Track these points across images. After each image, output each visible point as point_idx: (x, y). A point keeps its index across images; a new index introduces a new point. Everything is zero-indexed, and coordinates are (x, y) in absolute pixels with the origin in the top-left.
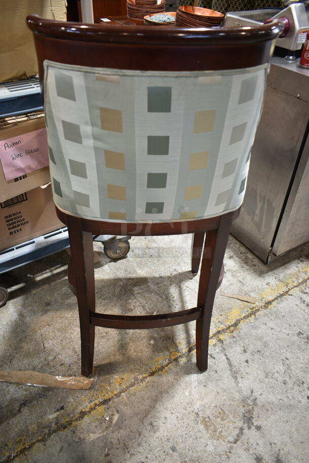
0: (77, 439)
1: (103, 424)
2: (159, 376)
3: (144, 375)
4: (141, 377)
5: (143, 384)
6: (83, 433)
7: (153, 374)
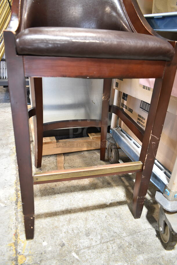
0: (6, 186)
1: (4, 199)
2: (11, 239)
3: (19, 228)
4: (19, 226)
5: (12, 226)
6: (7, 189)
7: (16, 235)
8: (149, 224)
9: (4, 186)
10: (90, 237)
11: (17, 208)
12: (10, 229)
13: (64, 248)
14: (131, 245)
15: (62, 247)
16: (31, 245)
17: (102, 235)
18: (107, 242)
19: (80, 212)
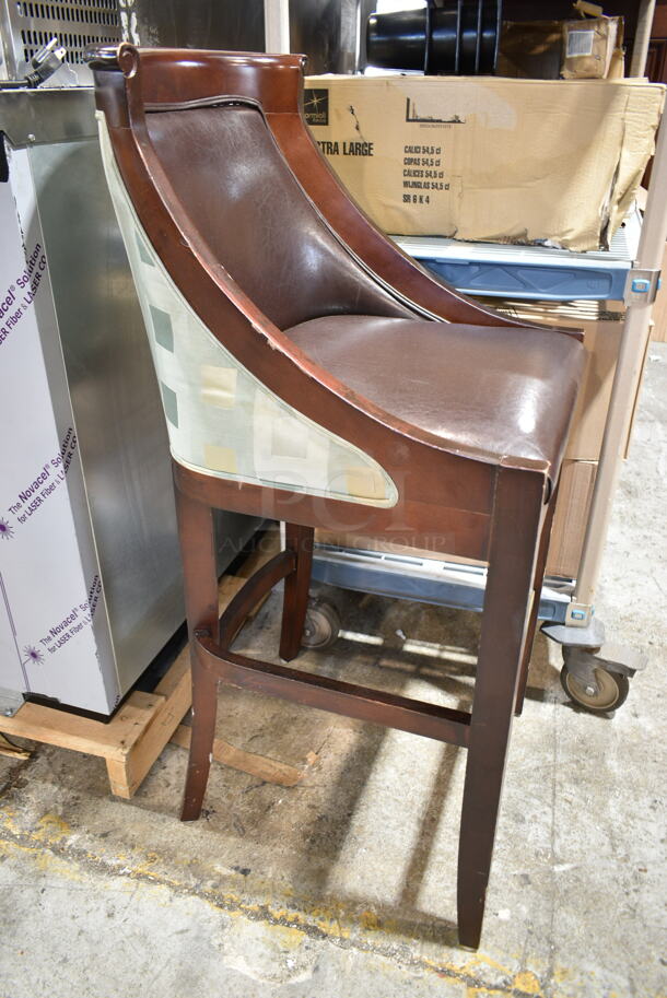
0: (215, 942)
1: (276, 965)
2: (454, 988)
3: (425, 958)
4: (416, 955)
5: (407, 973)
6: (233, 943)
7: (445, 973)
8: (543, 704)
9: (211, 946)
10: (528, 817)
11: (342, 939)
12: (416, 983)
13: (536, 879)
14: (578, 761)
15: (530, 883)
16: (495, 945)
17: (531, 794)
18: (554, 794)
19: (447, 803)
